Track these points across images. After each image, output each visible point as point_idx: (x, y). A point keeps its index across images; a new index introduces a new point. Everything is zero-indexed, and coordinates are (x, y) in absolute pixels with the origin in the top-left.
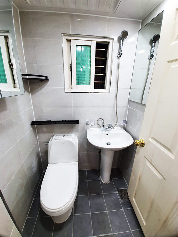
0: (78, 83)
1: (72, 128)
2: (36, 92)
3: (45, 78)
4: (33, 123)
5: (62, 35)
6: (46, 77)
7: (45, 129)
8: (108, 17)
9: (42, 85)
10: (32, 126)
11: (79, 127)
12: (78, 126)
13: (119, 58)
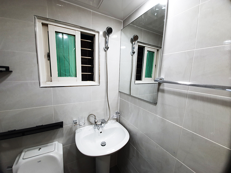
0: (60, 75)
5: (35, 18)
6: (7, 68)
8: (92, 11)
13: (106, 51)
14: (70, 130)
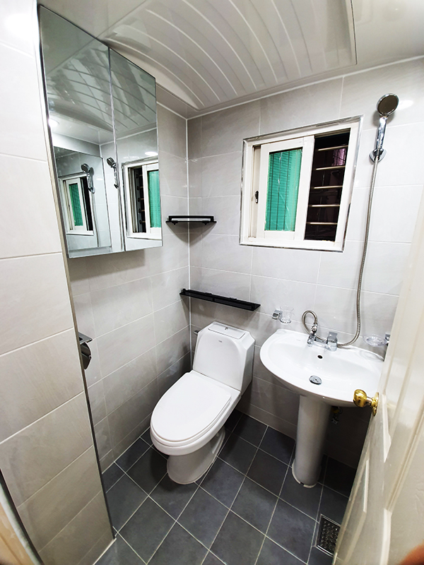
0: (268, 227)
1: (247, 318)
2: (196, 242)
3: (209, 220)
4: (184, 293)
5: (244, 143)
6: (212, 218)
7: (201, 307)
8: (344, 76)
9: (205, 231)
10: (182, 297)
11: (260, 320)
12: (258, 315)
13: (373, 161)
14: (269, 325)
